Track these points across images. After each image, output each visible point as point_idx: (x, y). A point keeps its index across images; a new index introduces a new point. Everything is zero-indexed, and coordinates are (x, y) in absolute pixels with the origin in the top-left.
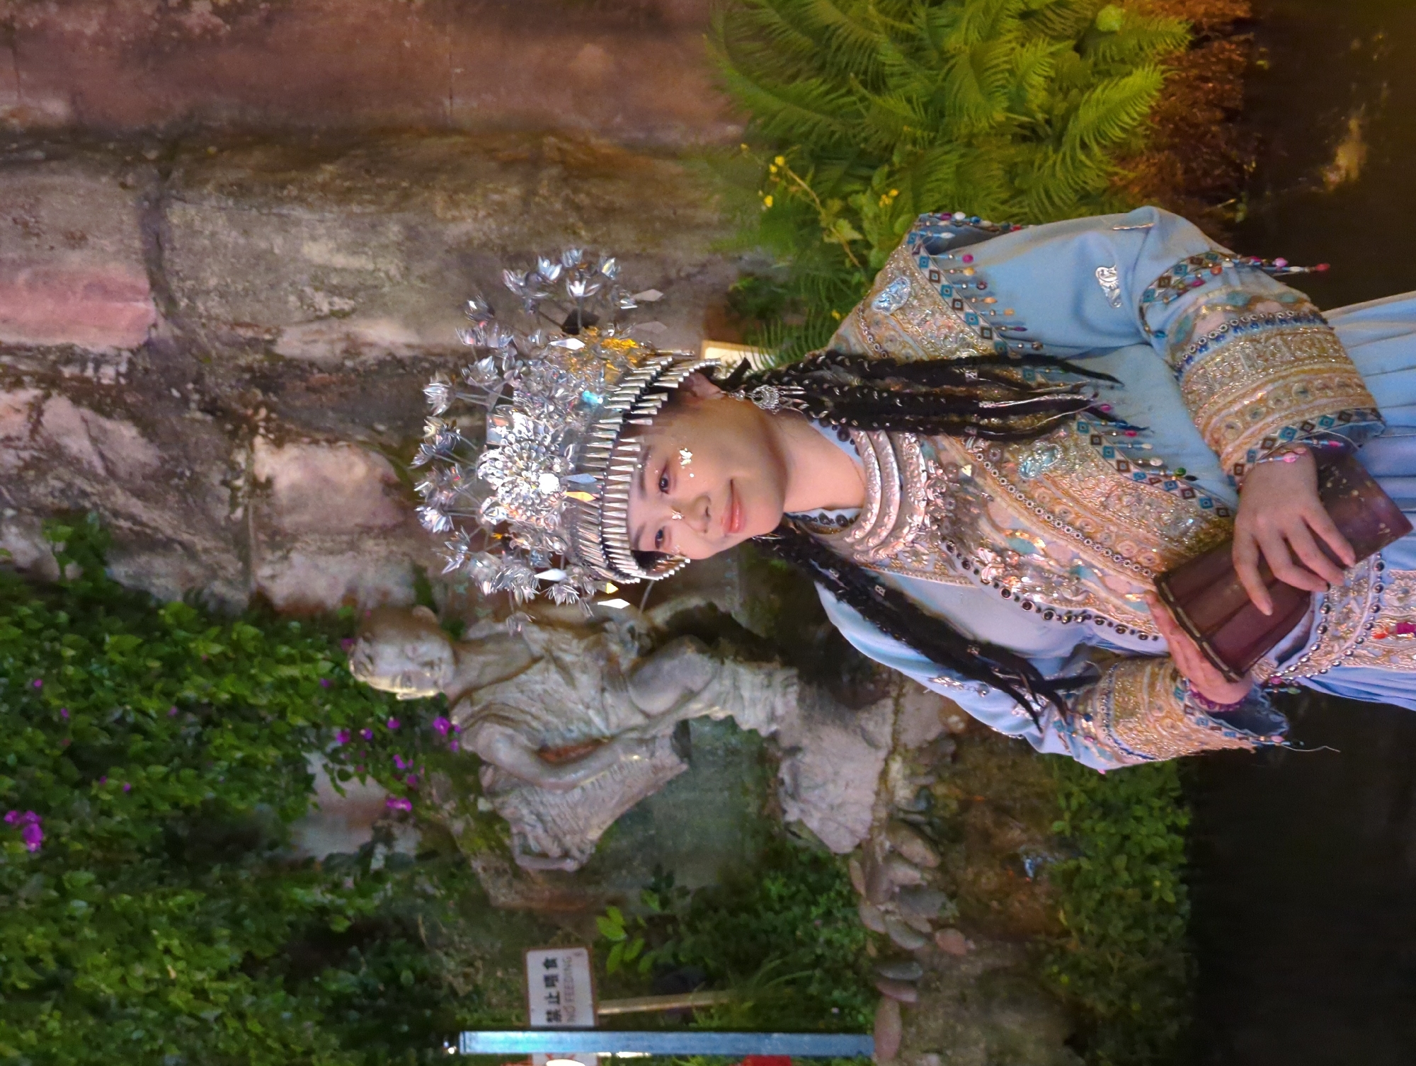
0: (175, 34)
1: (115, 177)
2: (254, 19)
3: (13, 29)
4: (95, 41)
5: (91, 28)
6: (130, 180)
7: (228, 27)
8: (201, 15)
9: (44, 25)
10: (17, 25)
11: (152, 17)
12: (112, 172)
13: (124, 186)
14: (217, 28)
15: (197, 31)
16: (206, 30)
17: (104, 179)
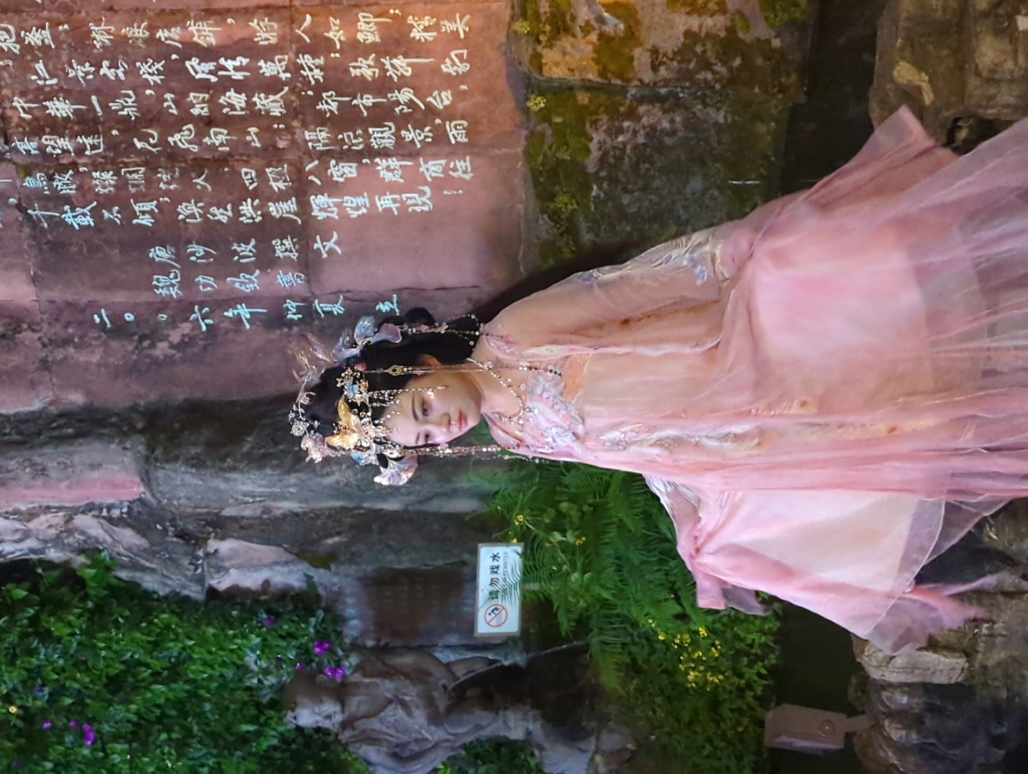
0: (148, 360)
1: (120, 443)
2: (196, 349)
3: (48, 361)
4: (99, 365)
5: (95, 358)
6: (128, 445)
7: (180, 354)
8: (162, 350)
9: (66, 358)
10: (50, 359)
11: (133, 352)
12: (117, 441)
13: (125, 449)
14: (173, 355)
15: (162, 357)
16: (166, 356)
17: (113, 446)
